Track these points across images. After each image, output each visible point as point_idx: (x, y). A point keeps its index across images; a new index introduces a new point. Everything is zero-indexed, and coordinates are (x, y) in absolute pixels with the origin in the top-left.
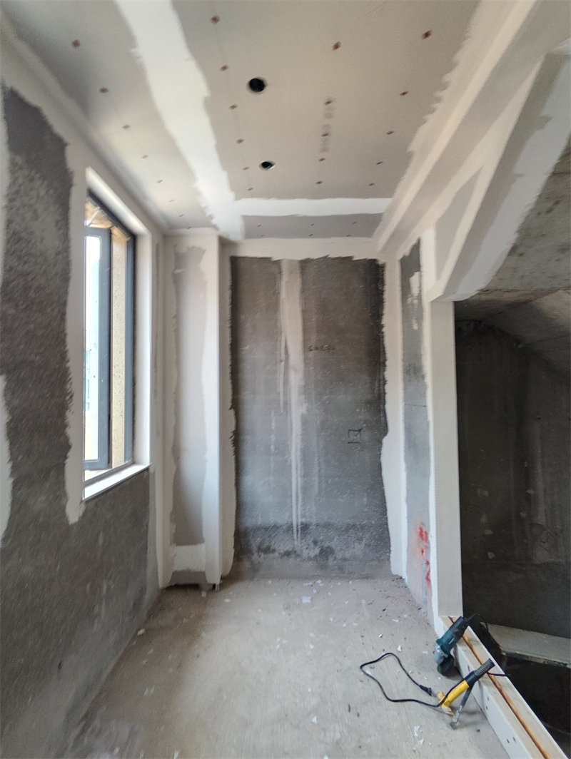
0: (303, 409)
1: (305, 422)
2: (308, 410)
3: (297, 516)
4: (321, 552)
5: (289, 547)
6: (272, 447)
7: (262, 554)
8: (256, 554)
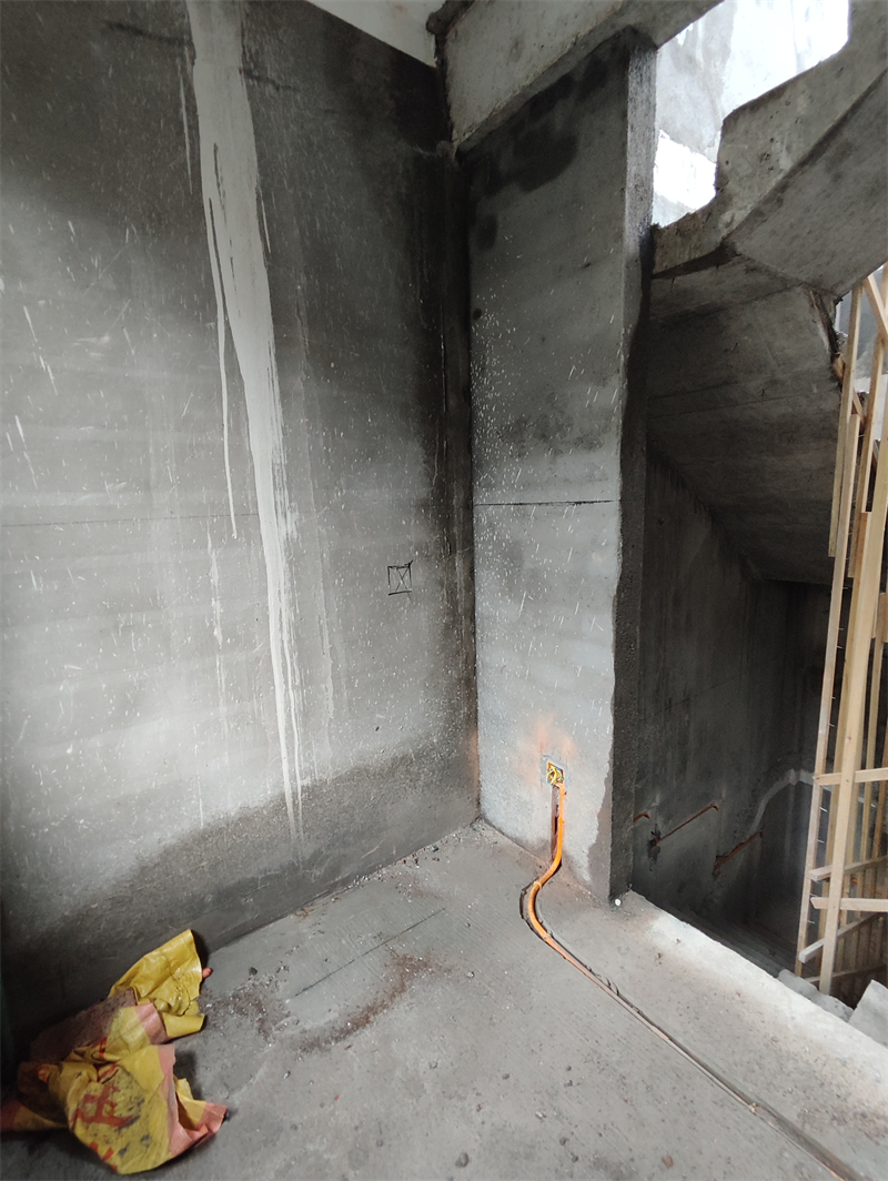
0: (289, 526)
1: (295, 557)
2: (301, 530)
6: (217, 632)
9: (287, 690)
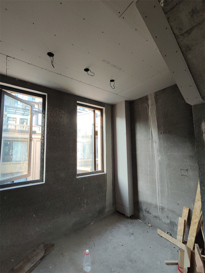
0: (159, 158)
1: (160, 163)
2: (161, 159)
3: (159, 202)
4: (171, 222)
5: (156, 215)
6: (148, 172)
7: (146, 213)
8: (144, 212)
9: (158, 186)
